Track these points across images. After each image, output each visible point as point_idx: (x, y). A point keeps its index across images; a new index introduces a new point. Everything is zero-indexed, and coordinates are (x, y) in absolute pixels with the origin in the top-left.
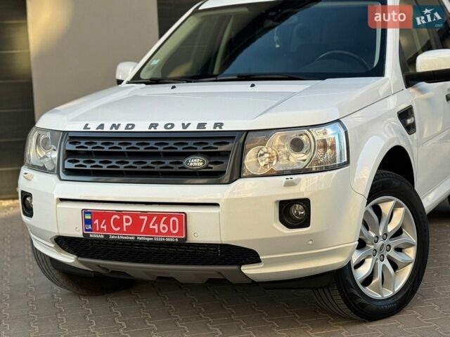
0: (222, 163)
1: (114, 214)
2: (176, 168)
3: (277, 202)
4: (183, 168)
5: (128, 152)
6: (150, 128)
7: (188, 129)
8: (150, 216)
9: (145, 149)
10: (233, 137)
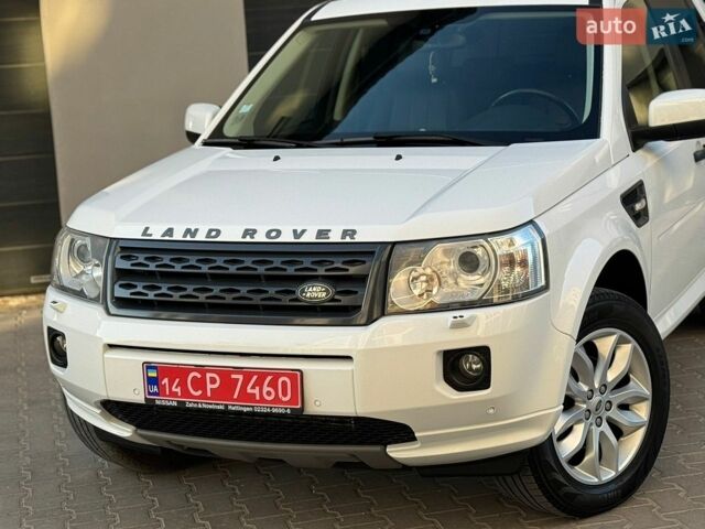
0: (356, 292)
1: (193, 370)
2: (286, 300)
3: (440, 352)
4: (297, 300)
5: (211, 274)
6: (244, 237)
7: (302, 240)
8: (248, 374)
9: (238, 269)
10: (372, 253)
